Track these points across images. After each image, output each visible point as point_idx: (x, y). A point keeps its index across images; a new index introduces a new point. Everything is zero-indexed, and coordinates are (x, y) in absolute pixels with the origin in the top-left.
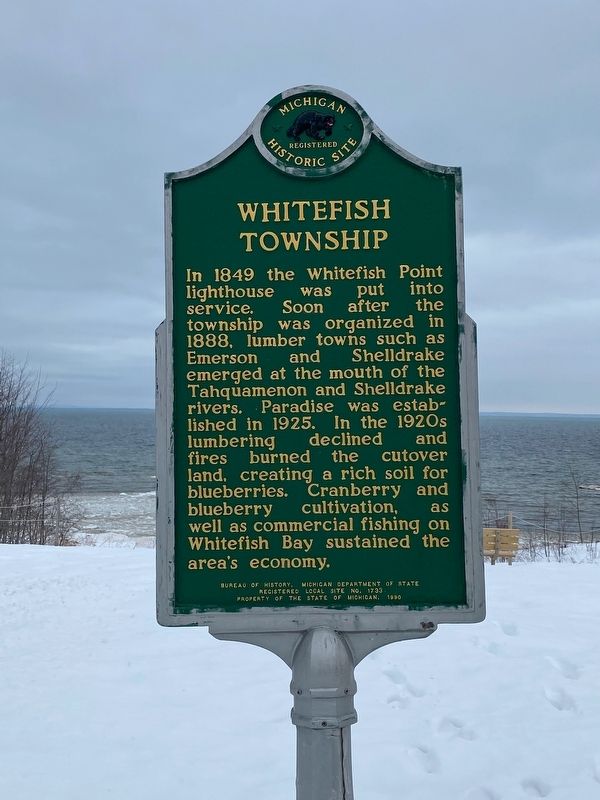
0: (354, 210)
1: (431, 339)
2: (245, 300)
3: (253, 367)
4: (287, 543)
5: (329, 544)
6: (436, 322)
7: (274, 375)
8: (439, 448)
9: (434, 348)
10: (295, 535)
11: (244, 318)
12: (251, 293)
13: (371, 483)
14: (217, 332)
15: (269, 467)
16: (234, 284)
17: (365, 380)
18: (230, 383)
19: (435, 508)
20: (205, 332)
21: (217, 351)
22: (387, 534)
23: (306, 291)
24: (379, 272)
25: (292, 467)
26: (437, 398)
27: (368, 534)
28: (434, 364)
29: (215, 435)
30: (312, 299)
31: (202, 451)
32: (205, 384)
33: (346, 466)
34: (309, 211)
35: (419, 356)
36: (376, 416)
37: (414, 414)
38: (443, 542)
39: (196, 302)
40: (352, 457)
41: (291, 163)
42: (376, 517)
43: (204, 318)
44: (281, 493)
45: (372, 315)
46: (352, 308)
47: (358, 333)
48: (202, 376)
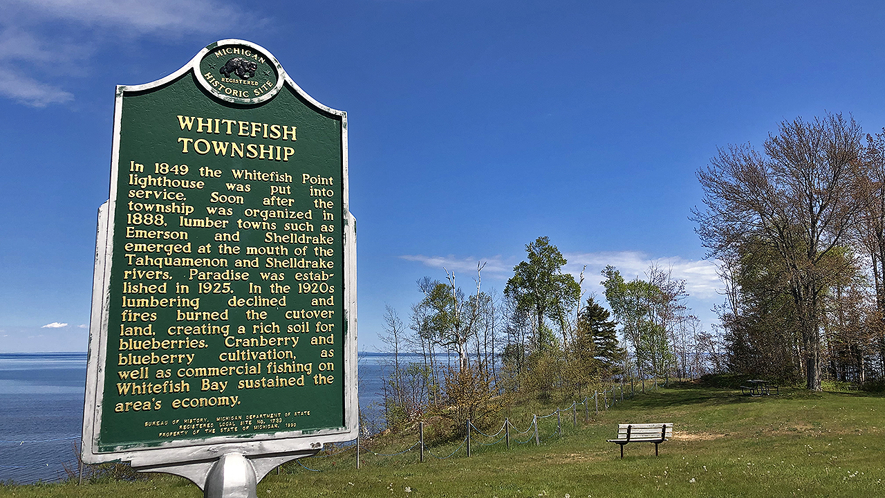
0: (270, 131)
1: (325, 228)
2: (180, 189)
3: (184, 242)
4: (206, 385)
5: (241, 385)
6: (329, 216)
7: (202, 249)
8: (328, 308)
9: (327, 235)
10: (213, 379)
11: (178, 203)
12: (185, 184)
13: (276, 335)
14: (154, 212)
15: (193, 323)
16: (171, 175)
17: (275, 256)
18: (163, 254)
19: (324, 354)
20: (144, 212)
21: (154, 227)
22: (287, 375)
23: (231, 186)
24: (288, 177)
25: (213, 322)
26: (327, 271)
27: (273, 376)
28: (326, 246)
29: (148, 296)
30: (236, 193)
31: (135, 309)
32: (142, 254)
33: (257, 322)
34: (235, 128)
35: (316, 240)
36: (281, 283)
37: (311, 282)
38: (330, 379)
39: (138, 187)
40: (263, 315)
41: (223, 92)
42: (279, 362)
43: (144, 201)
44: (202, 344)
45: (282, 208)
46: (267, 202)
47: (270, 220)
48: (138, 247)
